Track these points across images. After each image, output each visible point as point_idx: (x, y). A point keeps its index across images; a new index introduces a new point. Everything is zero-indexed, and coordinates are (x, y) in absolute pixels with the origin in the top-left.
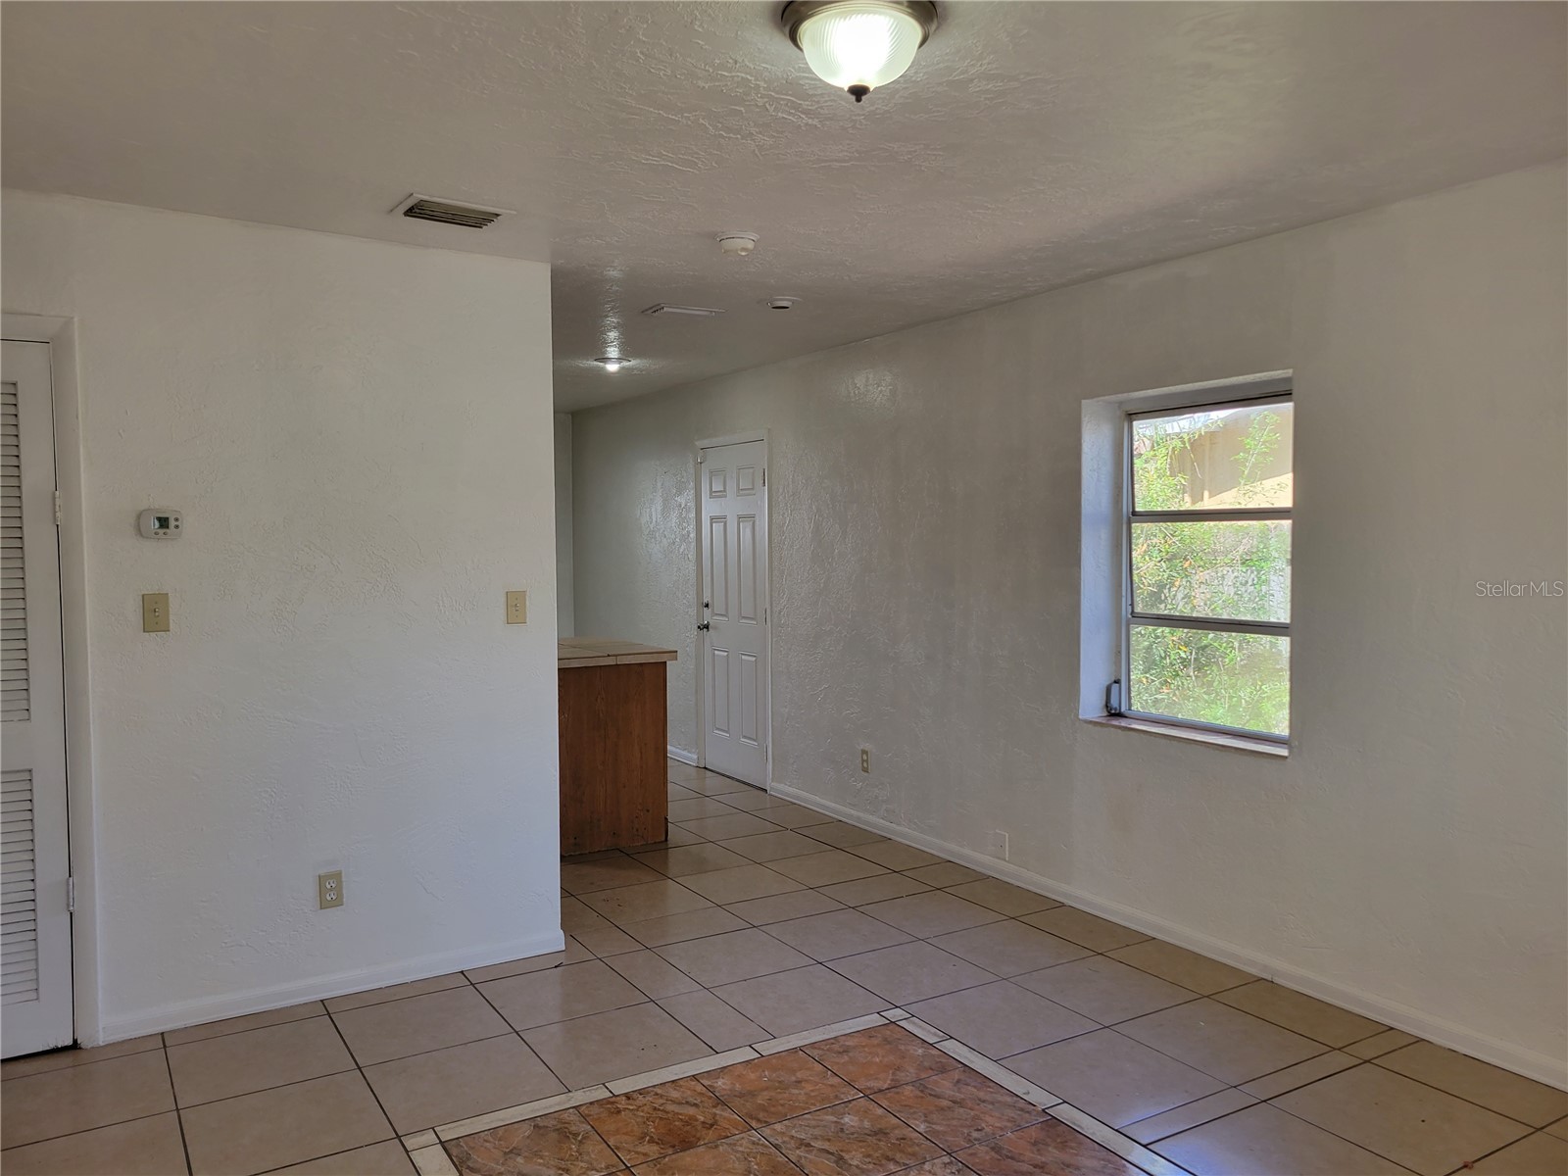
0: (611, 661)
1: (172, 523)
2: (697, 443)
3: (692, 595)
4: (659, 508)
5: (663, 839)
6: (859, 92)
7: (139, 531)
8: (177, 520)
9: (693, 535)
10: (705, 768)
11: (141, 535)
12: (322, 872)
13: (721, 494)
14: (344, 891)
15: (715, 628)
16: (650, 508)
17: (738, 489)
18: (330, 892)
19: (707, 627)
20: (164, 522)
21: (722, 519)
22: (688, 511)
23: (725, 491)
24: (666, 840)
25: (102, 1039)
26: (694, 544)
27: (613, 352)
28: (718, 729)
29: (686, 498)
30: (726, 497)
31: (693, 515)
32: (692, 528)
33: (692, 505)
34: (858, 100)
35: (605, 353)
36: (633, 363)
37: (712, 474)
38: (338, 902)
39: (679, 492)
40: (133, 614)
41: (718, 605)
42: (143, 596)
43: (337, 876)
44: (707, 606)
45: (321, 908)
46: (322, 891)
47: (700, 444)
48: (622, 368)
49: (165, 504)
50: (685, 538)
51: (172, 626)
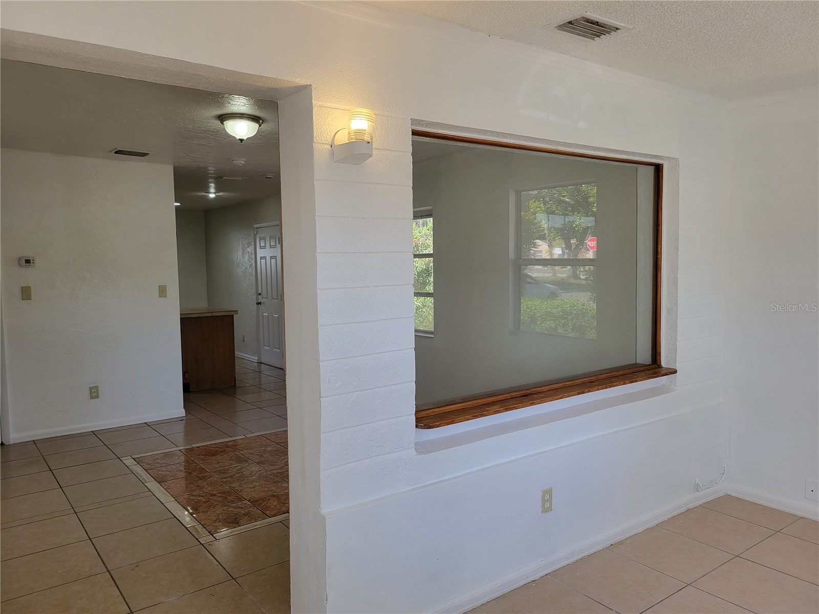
0: (209, 315)
1: (32, 262)
2: (254, 226)
3: (254, 290)
4: (241, 253)
5: (234, 385)
6: (241, 140)
7: (20, 265)
8: (33, 260)
9: (254, 265)
10: (261, 363)
11: (20, 266)
12: (91, 386)
13: (264, 247)
14: (100, 393)
15: (263, 304)
16: (237, 253)
17: (270, 245)
18: (94, 393)
19: (260, 303)
20: (28, 261)
21: (264, 258)
22: (252, 255)
23: (265, 246)
24: (235, 385)
25: (12, 442)
26: (254, 269)
27: (212, 190)
28: (266, 346)
29: (250, 249)
30: (265, 248)
31: (254, 256)
32: (253, 262)
33: (253, 252)
34: (241, 142)
35: (207, 190)
36: (221, 194)
37: (260, 239)
38: (97, 397)
39: (248, 247)
40: (18, 293)
41: (264, 294)
42: (22, 287)
43: (97, 387)
44: (260, 294)
45: (91, 399)
46: (91, 393)
47: (255, 226)
48: (217, 196)
49: (28, 254)
50: (251, 266)
51: (32, 298)
